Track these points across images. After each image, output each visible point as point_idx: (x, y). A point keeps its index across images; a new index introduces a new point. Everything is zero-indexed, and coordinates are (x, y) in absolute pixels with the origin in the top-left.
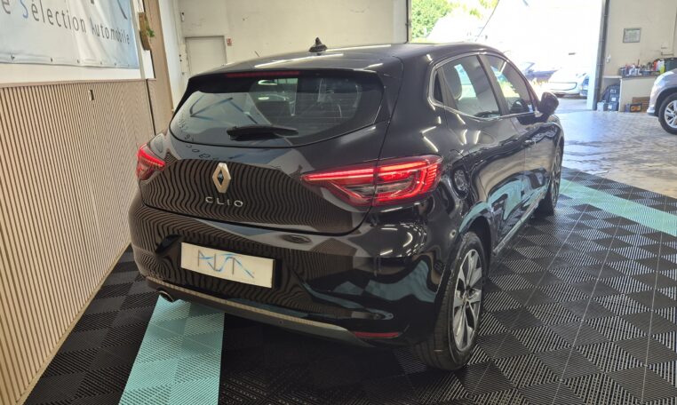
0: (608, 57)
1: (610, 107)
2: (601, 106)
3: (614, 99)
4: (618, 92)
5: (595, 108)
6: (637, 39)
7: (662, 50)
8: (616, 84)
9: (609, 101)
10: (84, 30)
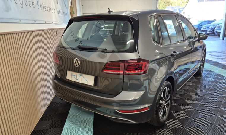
5: (223, 39)
10: (55, 12)
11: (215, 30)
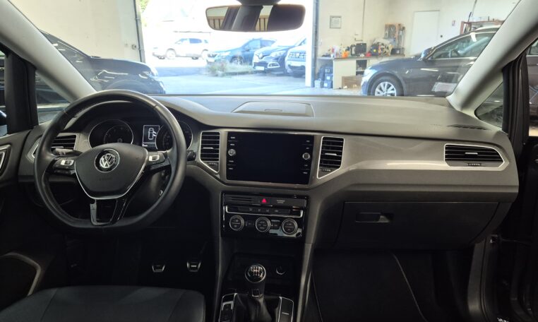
0: (320, 40)
1: (326, 85)
2: (318, 83)
3: (328, 78)
4: (331, 72)
5: (313, 85)
6: (339, 26)
7: (355, 37)
8: (329, 64)
9: (324, 79)
11: (288, 62)
